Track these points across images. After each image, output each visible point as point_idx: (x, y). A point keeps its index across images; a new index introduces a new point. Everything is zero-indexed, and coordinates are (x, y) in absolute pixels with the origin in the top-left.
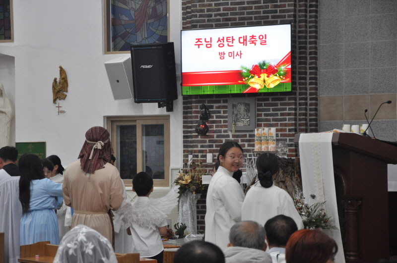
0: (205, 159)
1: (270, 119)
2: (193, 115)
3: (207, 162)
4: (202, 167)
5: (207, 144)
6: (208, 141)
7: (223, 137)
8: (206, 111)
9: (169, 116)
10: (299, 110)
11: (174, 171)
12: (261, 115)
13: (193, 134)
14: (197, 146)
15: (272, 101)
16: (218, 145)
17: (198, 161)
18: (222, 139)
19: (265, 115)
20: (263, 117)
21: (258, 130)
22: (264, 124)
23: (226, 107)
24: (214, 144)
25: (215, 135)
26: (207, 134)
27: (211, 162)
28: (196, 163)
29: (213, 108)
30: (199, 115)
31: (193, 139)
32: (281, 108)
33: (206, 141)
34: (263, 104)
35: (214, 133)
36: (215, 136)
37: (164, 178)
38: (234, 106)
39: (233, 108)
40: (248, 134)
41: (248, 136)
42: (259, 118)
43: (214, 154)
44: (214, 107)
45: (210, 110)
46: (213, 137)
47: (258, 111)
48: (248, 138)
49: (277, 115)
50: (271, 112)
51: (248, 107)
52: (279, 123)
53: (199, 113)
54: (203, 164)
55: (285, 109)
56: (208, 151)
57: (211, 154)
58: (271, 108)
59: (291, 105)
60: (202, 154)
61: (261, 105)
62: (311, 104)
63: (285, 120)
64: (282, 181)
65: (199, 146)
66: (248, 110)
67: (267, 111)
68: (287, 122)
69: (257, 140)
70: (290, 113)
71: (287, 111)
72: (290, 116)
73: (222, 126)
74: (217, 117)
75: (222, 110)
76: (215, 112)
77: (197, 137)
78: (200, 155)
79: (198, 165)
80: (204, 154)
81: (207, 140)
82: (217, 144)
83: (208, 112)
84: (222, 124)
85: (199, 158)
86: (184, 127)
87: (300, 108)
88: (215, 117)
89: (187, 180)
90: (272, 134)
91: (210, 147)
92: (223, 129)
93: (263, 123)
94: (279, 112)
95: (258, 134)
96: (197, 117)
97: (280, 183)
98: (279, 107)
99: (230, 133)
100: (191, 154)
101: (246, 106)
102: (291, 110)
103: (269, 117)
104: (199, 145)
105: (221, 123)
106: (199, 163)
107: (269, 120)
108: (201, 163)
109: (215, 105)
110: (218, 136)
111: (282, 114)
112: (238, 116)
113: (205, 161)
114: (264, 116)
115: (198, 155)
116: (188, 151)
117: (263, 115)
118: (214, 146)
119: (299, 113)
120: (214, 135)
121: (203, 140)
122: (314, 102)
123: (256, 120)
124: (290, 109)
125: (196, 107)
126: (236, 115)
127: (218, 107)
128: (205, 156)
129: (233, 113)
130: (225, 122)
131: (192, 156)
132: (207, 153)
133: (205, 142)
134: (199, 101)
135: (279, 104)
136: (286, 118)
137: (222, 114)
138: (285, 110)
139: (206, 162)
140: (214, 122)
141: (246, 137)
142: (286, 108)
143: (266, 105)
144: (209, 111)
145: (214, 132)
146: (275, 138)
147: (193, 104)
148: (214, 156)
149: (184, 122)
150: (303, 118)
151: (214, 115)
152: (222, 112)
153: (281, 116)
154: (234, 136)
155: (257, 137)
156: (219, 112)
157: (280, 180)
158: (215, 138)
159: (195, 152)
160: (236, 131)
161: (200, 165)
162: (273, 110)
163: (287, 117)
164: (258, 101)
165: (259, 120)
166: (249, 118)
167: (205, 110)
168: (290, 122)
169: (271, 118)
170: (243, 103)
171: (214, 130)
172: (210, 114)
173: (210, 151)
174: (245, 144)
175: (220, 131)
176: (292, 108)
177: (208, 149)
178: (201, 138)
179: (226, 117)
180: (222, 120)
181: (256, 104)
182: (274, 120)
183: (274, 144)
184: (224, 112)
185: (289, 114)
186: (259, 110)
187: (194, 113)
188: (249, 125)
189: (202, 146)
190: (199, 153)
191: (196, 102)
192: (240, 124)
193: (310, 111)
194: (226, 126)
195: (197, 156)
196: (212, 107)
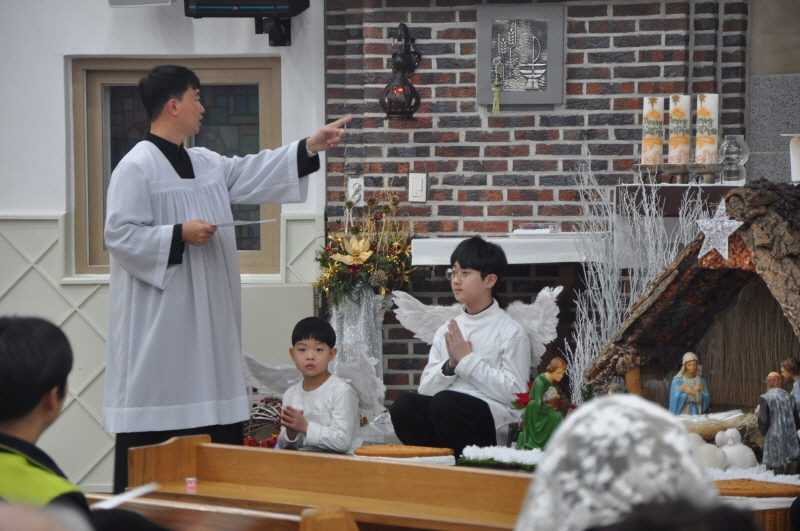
0: (403, 189)
1: (607, 70)
2: (367, 56)
3: (411, 199)
4: (398, 215)
5: (411, 144)
6: (411, 137)
7: (459, 126)
8: (407, 47)
9: (277, 60)
10: (697, 44)
11: (295, 227)
12: (579, 58)
13: (367, 115)
14: (377, 152)
15: (615, 14)
16: (444, 148)
17: (384, 196)
18: (455, 130)
19: (593, 58)
20: (586, 64)
21: (653, 101)
22: (588, 85)
23: (470, 34)
24: (432, 147)
25: (436, 118)
26: (415, 115)
27: (423, 199)
28: (381, 203)
29: (429, 37)
30: (386, 57)
31: (366, 130)
32: (642, 37)
33: (407, 135)
34: (587, 26)
35: (432, 111)
36: (435, 122)
37: (259, 249)
38: (497, 30)
39: (494, 36)
40: (537, 115)
41: (537, 120)
42: (572, 66)
43: (431, 175)
44: (434, 34)
45: (419, 41)
46: (430, 126)
47: (570, 46)
48: (537, 127)
49: (630, 56)
50: (612, 49)
51: (540, 34)
52: (637, 81)
53: (386, 53)
54: (401, 204)
55: (655, 40)
56: (412, 167)
57: (422, 176)
58: (612, 35)
59: (675, 28)
60: (393, 175)
61: (580, 28)
62: (729, 26)
63: (655, 72)
64: (790, 256)
65: (385, 152)
66: (540, 44)
67: (601, 47)
68: (661, 78)
69: (651, 132)
70: (672, 52)
71: (662, 47)
72: (671, 60)
73: (455, 93)
74: (441, 64)
75: (458, 43)
76: (435, 49)
77: (378, 122)
78: (386, 177)
79: (386, 207)
80: (400, 175)
81: (411, 132)
82: (441, 145)
83: (412, 49)
84: (458, 84)
85: (386, 188)
86: (329, 93)
87: (697, 36)
88: (434, 64)
89: (356, 255)
90: (708, 113)
91: (418, 155)
92: (459, 101)
93: (585, 82)
94: (637, 50)
95: (653, 113)
96: (378, 63)
97: (786, 260)
98: (638, 33)
99: (482, 114)
100: (356, 176)
101: (534, 32)
102: (673, 44)
103: (604, 65)
104: (385, 148)
105: (454, 82)
106: (389, 203)
107: (605, 74)
108: (395, 203)
109: (436, 27)
110: (443, 123)
111: (644, 56)
112: (510, 63)
113: (404, 196)
114: (590, 61)
115: (381, 179)
116: (343, 167)
117: (586, 59)
118: (432, 151)
119: (696, 53)
120: (431, 118)
121: (399, 135)
122: (738, 17)
123: (566, 75)
124: (670, 40)
125: (377, 33)
126: (505, 58)
127: (447, 34)
128: (404, 182)
129: (494, 52)
130: (467, 78)
131: (360, 181)
132: (408, 172)
133: (404, 138)
134: (387, 13)
135: (637, 25)
136: (658, 68)
137: (457, 55)
138: (654, 44)
139: (406, 200)
140: (431, 79)
141: (533, 124)
142: (659, 36)
143: (594, 27)
144: (415, 46)
145: (432, 108)
146: (715, 125)
147: (366, 25)
148: (431, 181)
149: (329, 79)
150: (707, 67)
151: (433, 58)
152: (458, 49)
153: (641, 60)
154: (493, 122)
155: (649, 122)
156: (449, 49)
157: (784, 251)
158: (435, 128)
159: (372, 168)
160: (503, 107)
161: (391, 207)
162: (619, 42)
163: (662, 65)
164: (571, 14)
165: (572, 74)
166: (545, 67)
167: (406, 42)
168: (672, 79)
169: (612, 66)
170: (526, 22)
171: (431, 104)
172: (419, 55)
173: (419, 168)
174: (527, 147)
175: (451, 108)
176: (679, 36)
177: (411, 161)
178: (391, 126)
179: (471, 64)
180: (457, 72)
181: (566, 24)
182: (620, 73)
183: (713, 142)
184: (466, 49)
185: (667, 56)
186: (572, 43)
187: (369, 52)
188: (543, 88)
189: (393, 153)
190: (384, 171)
191: (375, 18)
192: (516, 86)
193: (725, 45)
194: (471, 92)
195: (378, 182)
196: (426, 33)
